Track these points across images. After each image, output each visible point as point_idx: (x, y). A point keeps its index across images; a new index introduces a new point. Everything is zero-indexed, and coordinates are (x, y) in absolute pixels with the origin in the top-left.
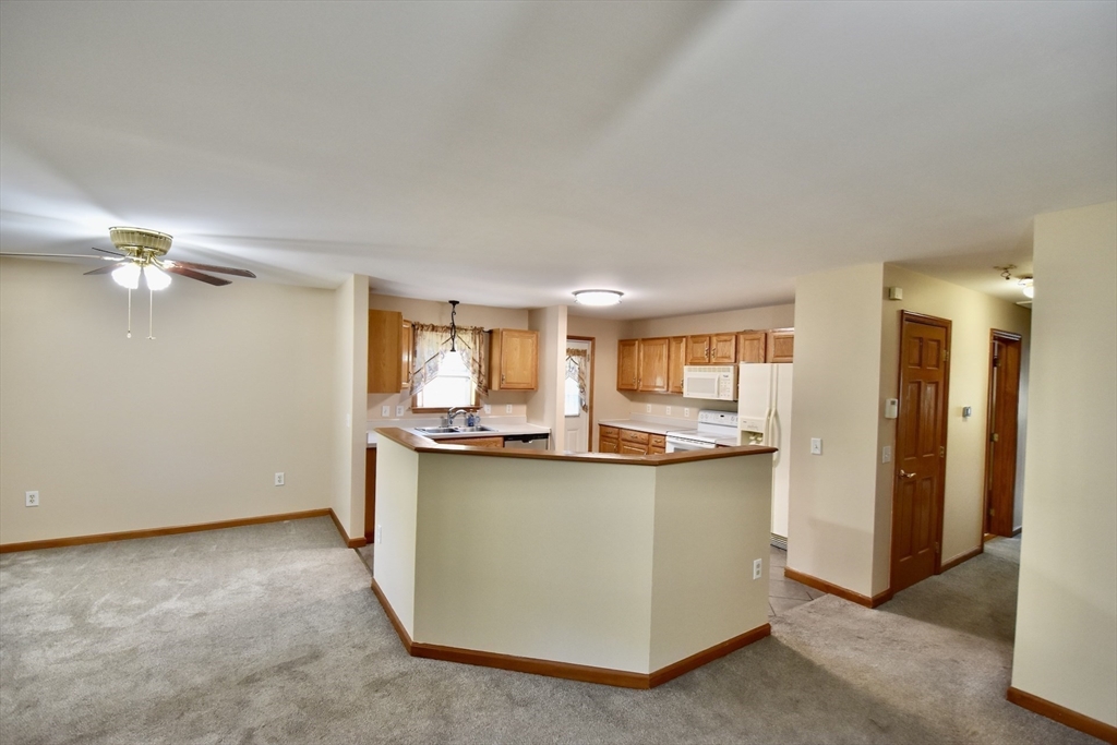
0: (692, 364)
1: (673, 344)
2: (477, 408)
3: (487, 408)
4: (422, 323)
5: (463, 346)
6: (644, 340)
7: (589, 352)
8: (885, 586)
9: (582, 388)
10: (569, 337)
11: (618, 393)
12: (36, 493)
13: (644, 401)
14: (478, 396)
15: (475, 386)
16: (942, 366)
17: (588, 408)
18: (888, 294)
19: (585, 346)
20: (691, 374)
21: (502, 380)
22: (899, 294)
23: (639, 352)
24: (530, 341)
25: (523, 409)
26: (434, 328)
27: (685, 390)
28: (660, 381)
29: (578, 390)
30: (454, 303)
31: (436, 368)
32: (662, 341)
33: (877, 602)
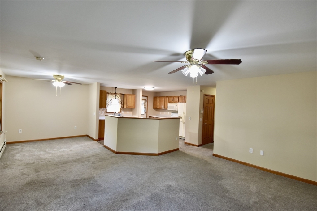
0: (170, 103)
1: (166, 98)
2: (121, 112)
3: (123, 112)
4: (108, 92)
5: (118, 98)
6: (159, 97)
7: (147, 99)
8: (201, 143)
9: (145, 108)
10: (142, 96)
11: (154, 109)
12: (21, 130)
13: (159, 111)
14: (121, 109)
15: (120, 107)
16: (213, 104)
17: (146, 113)
18: (201, 91)
19: (146, 98)
20: (169, 105)
21: (127, 106)
22: (203, 91)
23: (158, 99)
24: (133, 97)
25: (131, 112)
26: (111, 94)
27: (168, 108)
28: (163, 106)
29: (144, 108)
30: (116, 88)
31: (111, 103)
32: (163, 97)
33: (199, 146)
